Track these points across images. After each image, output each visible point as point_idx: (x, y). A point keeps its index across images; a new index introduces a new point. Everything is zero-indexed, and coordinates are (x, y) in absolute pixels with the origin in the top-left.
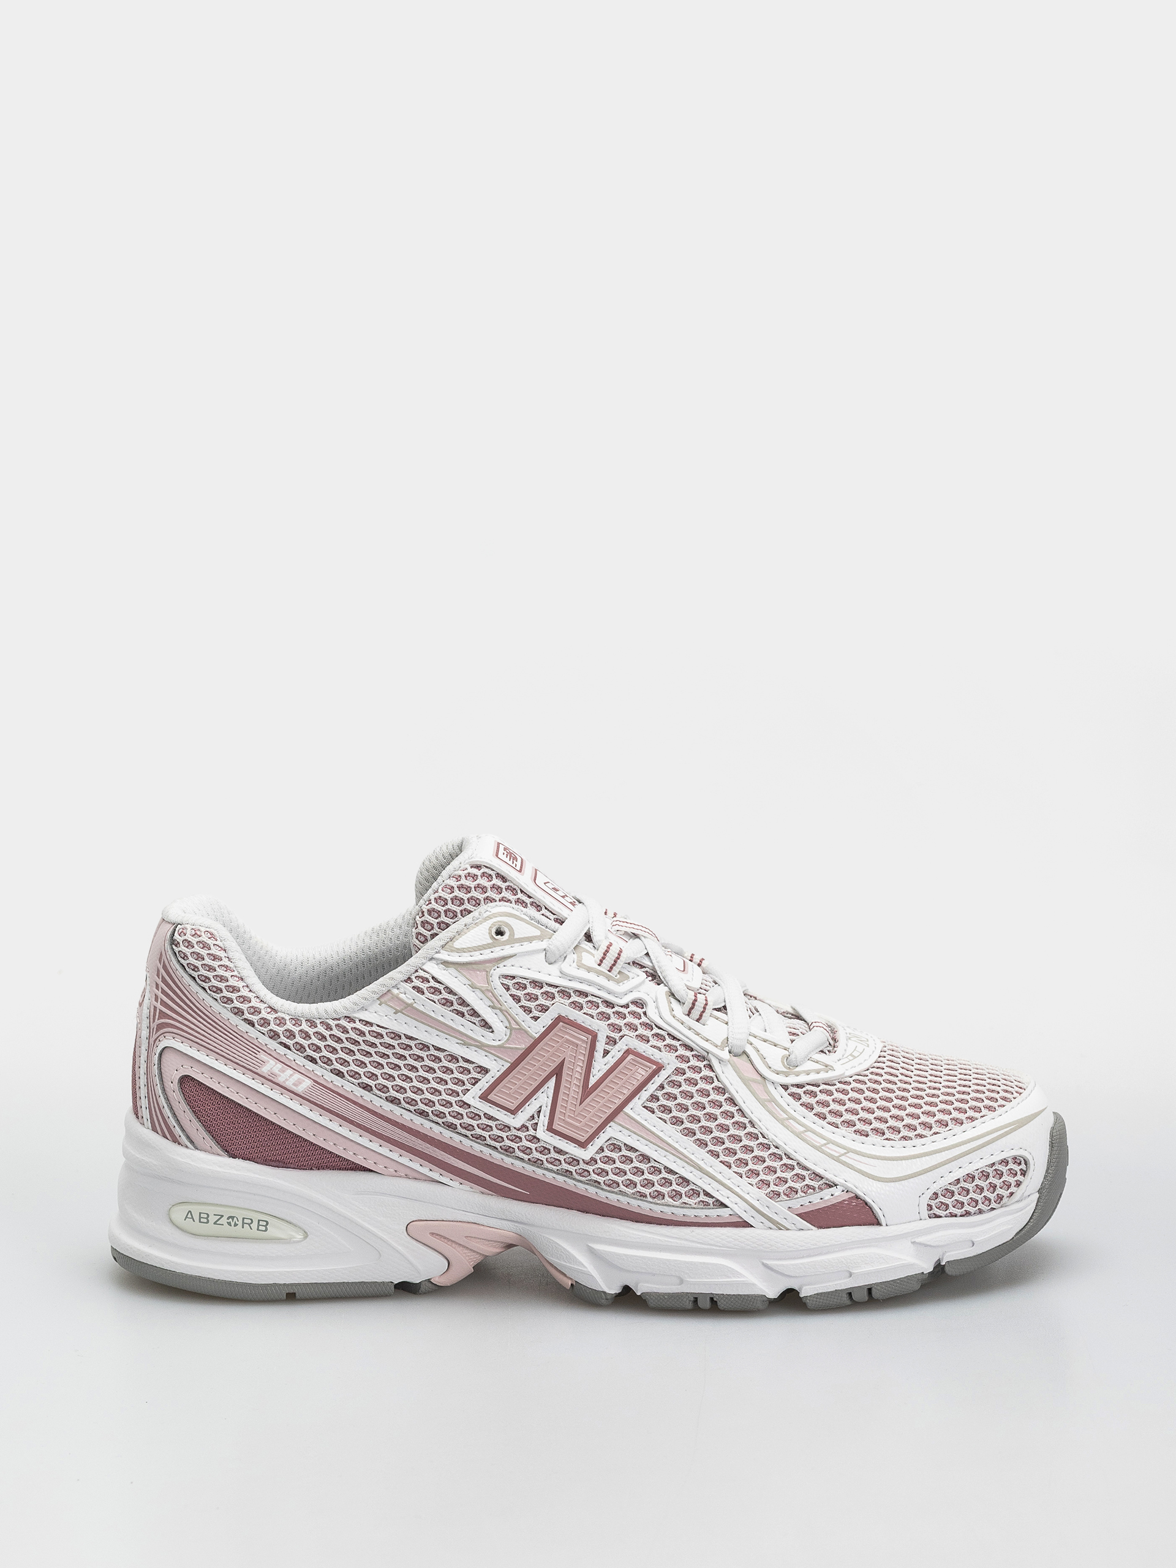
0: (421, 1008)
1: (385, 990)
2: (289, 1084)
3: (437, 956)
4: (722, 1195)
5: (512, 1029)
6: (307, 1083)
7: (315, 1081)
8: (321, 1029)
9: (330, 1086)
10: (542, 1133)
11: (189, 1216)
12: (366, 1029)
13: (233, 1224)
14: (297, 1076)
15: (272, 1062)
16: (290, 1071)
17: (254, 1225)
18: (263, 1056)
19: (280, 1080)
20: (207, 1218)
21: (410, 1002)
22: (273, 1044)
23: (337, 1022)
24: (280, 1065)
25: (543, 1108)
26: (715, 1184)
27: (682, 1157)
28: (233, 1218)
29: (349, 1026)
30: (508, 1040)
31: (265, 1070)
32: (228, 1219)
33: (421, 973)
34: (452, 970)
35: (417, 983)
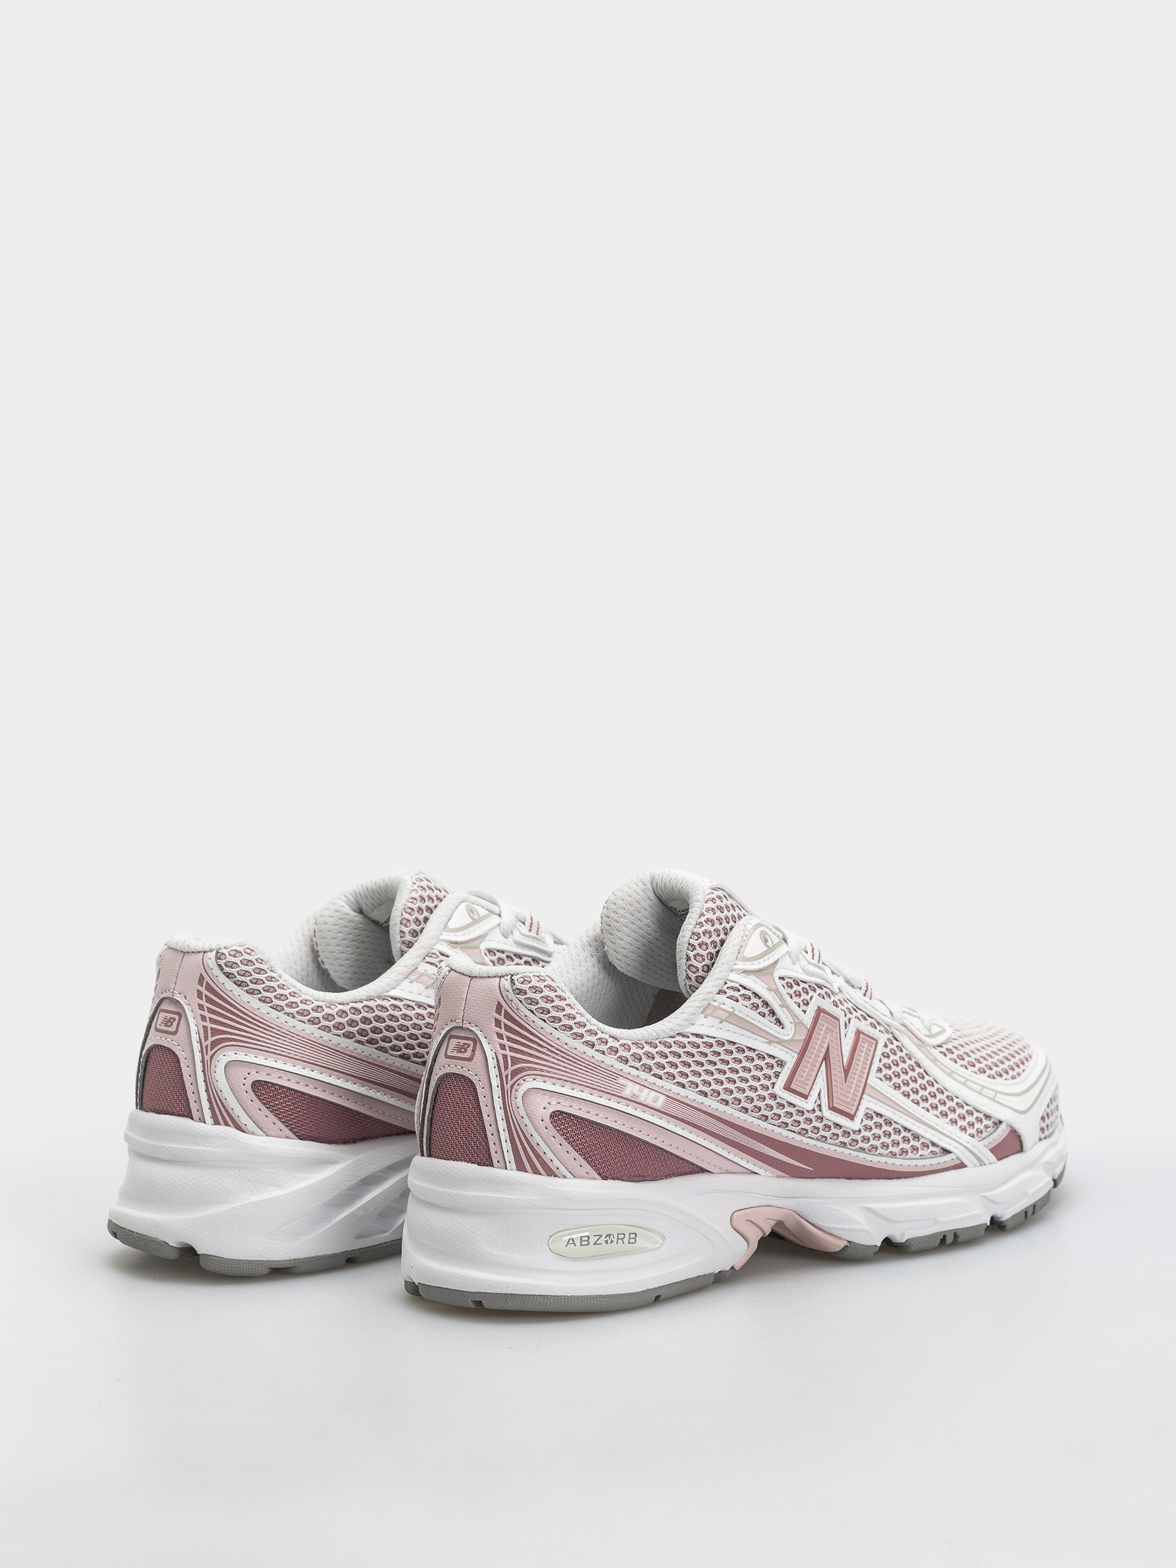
0: (740, 1015)
1: (706, 1003)
2: (649, 1102)
3: (735, 967)
4: (944, 1143)
5: (795, 1024)
6: (662, 1098)
7: (667, 1096)
8: (661, 1048)
9: (678, 1098)
10: (827, 1113)
11: (571, 1242)
12: (699, 1041)
13: (609, 1241)
14: (653, 1093)
15: (631, 1084)
16: (646, 1091)
17: (626, 1240)
18: (621, 1080)
19: (641, 1099)
20: (588, 1241)
21: (731, 1010)
22: (626, 1068)
23: (674, 1039)
24: (637, 1087)
25: (822, 1090)
26: (938, 1135)
27: (907, 1113)
28: (609, 1235)
29: (685, 1040)
30: (794, 1033)
31: (627, 1093)
32: (606, 1238)
33: (729, 984)
34: (753, 977)
35: (730, 993)
